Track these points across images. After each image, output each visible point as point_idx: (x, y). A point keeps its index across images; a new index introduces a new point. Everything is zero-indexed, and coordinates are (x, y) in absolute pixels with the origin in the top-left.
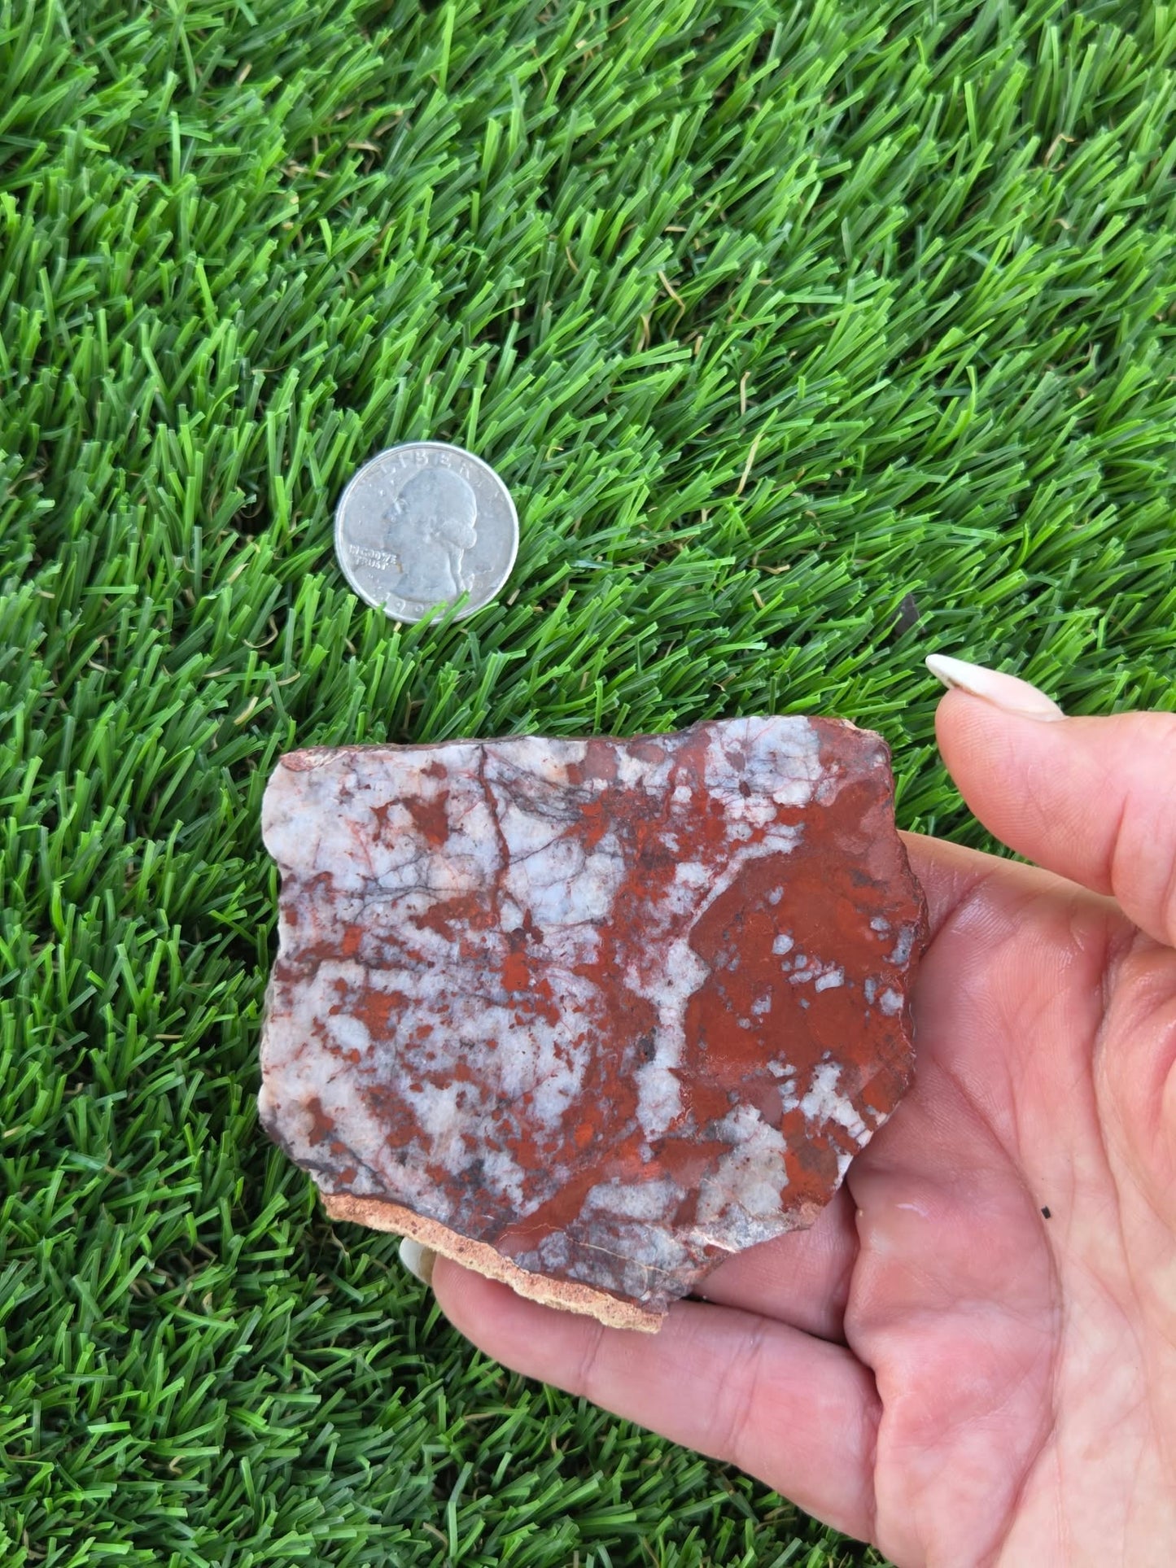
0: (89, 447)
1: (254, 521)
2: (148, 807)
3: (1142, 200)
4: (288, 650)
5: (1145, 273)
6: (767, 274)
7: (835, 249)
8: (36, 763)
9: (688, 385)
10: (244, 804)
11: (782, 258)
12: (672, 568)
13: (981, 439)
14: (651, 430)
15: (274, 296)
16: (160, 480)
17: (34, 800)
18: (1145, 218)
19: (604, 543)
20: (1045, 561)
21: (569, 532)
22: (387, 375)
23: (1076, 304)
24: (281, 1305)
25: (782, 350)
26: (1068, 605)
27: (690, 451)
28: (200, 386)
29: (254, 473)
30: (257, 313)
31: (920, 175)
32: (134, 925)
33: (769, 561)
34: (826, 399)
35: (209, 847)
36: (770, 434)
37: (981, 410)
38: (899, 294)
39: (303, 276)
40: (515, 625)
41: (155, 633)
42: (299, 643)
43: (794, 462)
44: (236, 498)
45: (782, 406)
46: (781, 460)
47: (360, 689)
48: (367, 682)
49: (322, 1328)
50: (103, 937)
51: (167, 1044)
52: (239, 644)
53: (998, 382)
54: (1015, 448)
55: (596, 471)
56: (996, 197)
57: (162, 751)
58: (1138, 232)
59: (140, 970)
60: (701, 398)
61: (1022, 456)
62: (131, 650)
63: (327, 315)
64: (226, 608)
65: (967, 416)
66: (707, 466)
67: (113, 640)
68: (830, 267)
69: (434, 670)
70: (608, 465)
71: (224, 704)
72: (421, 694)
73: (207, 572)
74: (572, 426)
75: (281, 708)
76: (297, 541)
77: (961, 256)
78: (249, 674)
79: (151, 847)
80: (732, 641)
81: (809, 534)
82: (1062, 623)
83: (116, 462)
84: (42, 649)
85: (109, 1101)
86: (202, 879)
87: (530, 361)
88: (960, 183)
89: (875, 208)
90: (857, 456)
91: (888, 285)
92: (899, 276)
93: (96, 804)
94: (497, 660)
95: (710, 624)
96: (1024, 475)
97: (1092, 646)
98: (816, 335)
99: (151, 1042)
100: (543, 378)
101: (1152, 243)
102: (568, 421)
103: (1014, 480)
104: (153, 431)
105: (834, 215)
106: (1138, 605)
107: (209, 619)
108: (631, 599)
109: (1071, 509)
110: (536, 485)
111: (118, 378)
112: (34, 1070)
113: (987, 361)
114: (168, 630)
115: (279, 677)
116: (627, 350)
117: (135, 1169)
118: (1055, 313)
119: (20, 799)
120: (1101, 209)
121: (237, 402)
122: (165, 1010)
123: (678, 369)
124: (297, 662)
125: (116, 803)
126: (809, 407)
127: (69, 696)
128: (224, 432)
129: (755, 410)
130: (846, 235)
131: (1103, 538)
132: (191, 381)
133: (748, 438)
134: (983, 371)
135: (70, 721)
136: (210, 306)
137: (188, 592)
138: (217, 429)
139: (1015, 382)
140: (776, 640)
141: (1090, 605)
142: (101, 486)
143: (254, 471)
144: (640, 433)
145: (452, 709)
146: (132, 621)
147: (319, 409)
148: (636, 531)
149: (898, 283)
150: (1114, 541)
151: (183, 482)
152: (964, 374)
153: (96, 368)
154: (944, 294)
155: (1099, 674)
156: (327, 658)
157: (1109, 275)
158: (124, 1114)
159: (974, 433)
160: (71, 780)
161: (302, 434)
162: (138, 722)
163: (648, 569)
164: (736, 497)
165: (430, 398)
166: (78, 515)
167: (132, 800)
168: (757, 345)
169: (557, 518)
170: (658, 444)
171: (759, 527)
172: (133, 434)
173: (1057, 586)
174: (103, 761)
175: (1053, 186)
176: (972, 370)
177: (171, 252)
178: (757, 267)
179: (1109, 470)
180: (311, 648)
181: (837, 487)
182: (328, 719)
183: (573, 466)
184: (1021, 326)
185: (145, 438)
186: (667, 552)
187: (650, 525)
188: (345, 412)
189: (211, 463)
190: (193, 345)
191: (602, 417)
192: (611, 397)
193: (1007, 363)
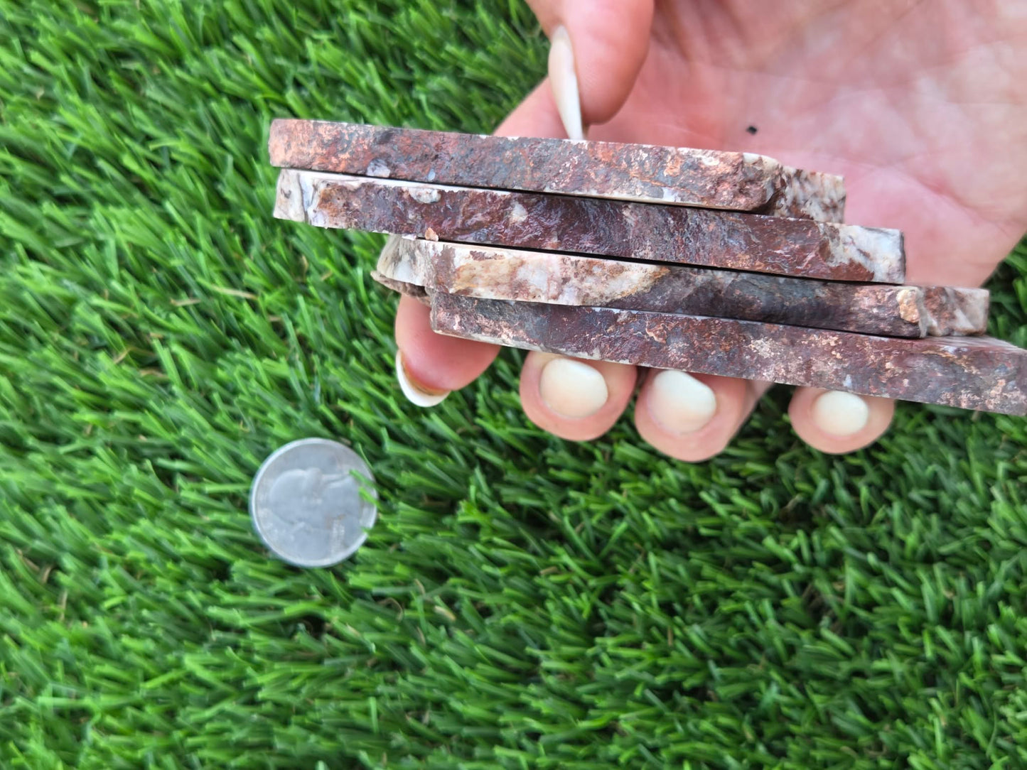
0: (279, 745)
1: (316, 625)
2: (516, 672)
3: (15, 42)
4: (400, 590)
5: (69, 34)
6: (100, 293)
7: (77, 249)
8: (498, 751)
9: (185, 339)
10: (508, 606)
11: (88, 284)
12: (311, 336)
13: (196, 133)
14: (220, 361)
15: (159, 632)
16: (295, 692)
17: (521, 748)
18: (29, 39)
19: (302, 384)
20: (277, 80)
21: (297, 409)
22: (203, 547)
23: (96, 80)
24: (836, 538)
25: (152, 278)
26: (305, 61)
27: (230, 333)
28: (229, 674)
29: (283, 629)
30: (171, 641)
31: (18, 197)
32: (598, 669)
33: (299, 271)
34: (183, 245)
35: (540, 626)
36: (212, 281)
37: (176, 136)
38: (104, 201)
39: (145, 613)
40: (365, 438)
41: (400, 681)
42: (395, 584)
43: (229, 261)
44: (302, 638)
45: (192, 275)
46: (229, 271)
47: (421, 538)
48: (415, 534)
49: (847, 509)
50: (610, 689)
51: (675, 637)
52: (401, 624)
53: (156, 127)
54: (201, 110)
55: (252, 395)
56: (27, 142)
57: (480, 666)
58: (41, 41)
59: (628, 662)
60: (192, 329)
61: (206, 104)
62: (412, 697)
63: (168, 593)
64: (377, 636)
65: (181, 147)
66: (239, 319)
67: (407, 710)
68: (89, 251)
69: (402, 489)
70: (247, 387)
71: (443, 629)
72: (420, 497)
73: (353, 653)
74: (225, 416)
75: (440, 590)
76: (325, 593)
77: (72, 162)
78: (420, 614)
79: (546, 664)
80: (356, 289)
81: (278, 245)
82: (319, 65)
83: (286, 723)
84: (419, 757)
85: (716, 671)
86: (563, 627)
87: (183, 450)
88: (20, 168)
89: (46, 225)
90: (219, 219)
91: (98, 210)
92: (91, 203)
93: (519, 707)
94: (390, 447)
95: (347, 306)
96: (219, 102)
97: (333, 41)
98: (140, 256)
99: (675, 648)
100: (194, 441)
101: (47, 31)
102: (221, 419)
103: (222, 108)
104: (264, 701)
105: (54, 253)
106: (300, 14)
107: (386, 647)
108: (337, 360)
109: (240, 67)
110: (266, 434)
111: (229, 730)
112: (706, 725)
113: (142, 138)
114: (397, 673)
115: (418, 593)
116: (165, 384)
117: (760, 648)
118: (105, 95)
119: (523, 759)
120: (27, 69)
121: (236, 647)
122: (653, 641)
123: (176, 348)
124: (407, 583)
125: (517, 693)
126: (190, 256)
127: (448, 735)
128: (258, 653)
129: (197, 292)
130: (68, 242)
131: (256, 43)
132: (226, 681)
133: (217, 295)
134: (149, 138)
135: (466, 731)
136: (173, 675)
137: (370, 663)
138: (257, 658)
139: (154, 115)
140: (352, 261)
141: (304, 47)
142: (303, 732)
143: (282, 629)
144: (222, 367)
145: (427, 474)
146: (393, 698)
147: (233, 591)
148: (291, 364)
149: (97, 205)
150: (258, 35)
151: (294, 677)
152: (156, 151)
153: (224, 746)
154: (100, 172)
155: (352, 35)
156: (404, 563)
157: (71, 58)
158: (724, 661)
159: (194, 140)
160: (506, 726)
161: (253, 599)
162: (460, 686)
163: (316, 352)
164: (259, 300)
165: (215, 516)
166: (326, 746)
167: (515, 682)
168: (150, 295)
169: (286, 419)
170: (228, 355)
171: (277, 280)
172: (267, 715)
173: (294, 70)
174: (490, 705)
175: (13, 104)
176: (152, 146)
177: (139, 707)
178: (96, 301)
179: (207, 43)
180: (397, 575)
181: (243, 231)
182: (443, 558)
183: (251, 412)
184: (116, 116)
185: (267, 707)
186: (302, 340)
187: (285, 354)
188: (234, 572)
189: (280, 658)
190: (200, 683)
191: (216, 396)
192: (200, 390)
193: (142, 122)
